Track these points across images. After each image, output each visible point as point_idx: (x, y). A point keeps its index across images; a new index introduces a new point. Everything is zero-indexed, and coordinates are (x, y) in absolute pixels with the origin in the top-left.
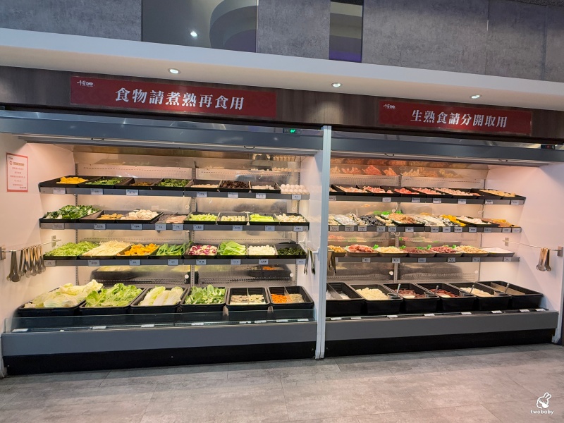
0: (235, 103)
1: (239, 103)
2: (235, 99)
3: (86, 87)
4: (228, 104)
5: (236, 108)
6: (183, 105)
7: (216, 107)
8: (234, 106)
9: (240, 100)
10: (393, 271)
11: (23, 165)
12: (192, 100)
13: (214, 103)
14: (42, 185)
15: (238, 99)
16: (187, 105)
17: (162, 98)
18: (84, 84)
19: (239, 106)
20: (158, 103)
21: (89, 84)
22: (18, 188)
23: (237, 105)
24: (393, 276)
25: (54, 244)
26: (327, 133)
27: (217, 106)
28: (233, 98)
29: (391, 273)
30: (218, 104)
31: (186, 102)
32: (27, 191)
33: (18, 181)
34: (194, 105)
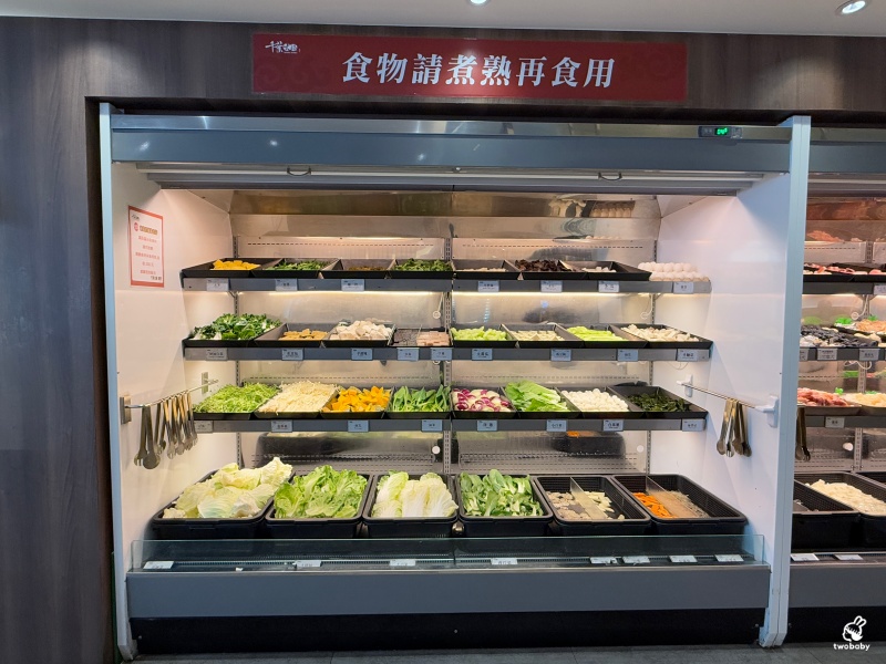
0: (595, 72)
1: (605, 72)
2: (596, 65)
3: (282, 54)
4: (581, 75)
5: (598, 84)
6: (483, 83)
7: (554, 83)
8: (594, 79)
9: (606, 65)
10: (852, 441)
11: (155, 232)
12: (501, 72)
13: (549, 74)
14: (186, 274)
15: (601, 63)
16: (492, 83)
17: (438, 71)
18: (279, 48)
19: (604, 79)
20: (430, 82)
21: (289, 47)
22: (148, 279)
23: (599, 76)
24: (853, 452)
25: (205, 390)
26: (801, 131)
27: (556, 82)
28: (592, 62)
29: (849, 447)
30: (558, 76)
31: (489, 76)
32: (162, 285)
33: (148, 264)
34: (507, 83)
